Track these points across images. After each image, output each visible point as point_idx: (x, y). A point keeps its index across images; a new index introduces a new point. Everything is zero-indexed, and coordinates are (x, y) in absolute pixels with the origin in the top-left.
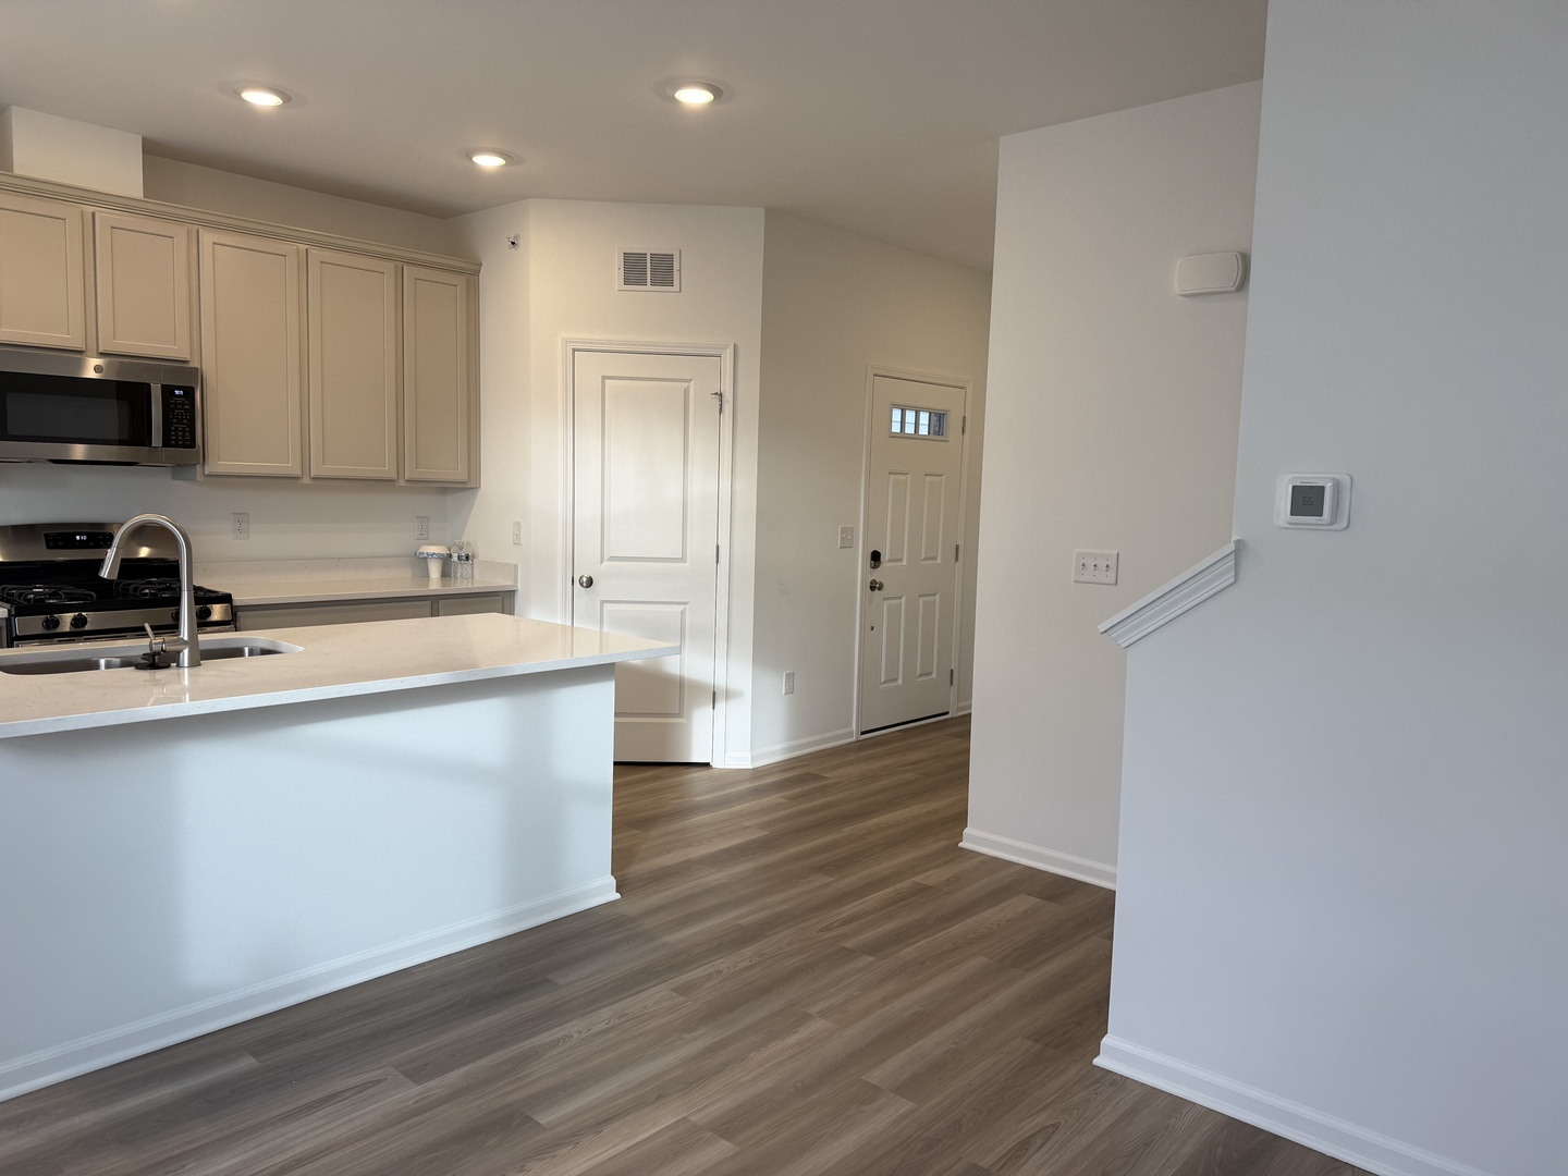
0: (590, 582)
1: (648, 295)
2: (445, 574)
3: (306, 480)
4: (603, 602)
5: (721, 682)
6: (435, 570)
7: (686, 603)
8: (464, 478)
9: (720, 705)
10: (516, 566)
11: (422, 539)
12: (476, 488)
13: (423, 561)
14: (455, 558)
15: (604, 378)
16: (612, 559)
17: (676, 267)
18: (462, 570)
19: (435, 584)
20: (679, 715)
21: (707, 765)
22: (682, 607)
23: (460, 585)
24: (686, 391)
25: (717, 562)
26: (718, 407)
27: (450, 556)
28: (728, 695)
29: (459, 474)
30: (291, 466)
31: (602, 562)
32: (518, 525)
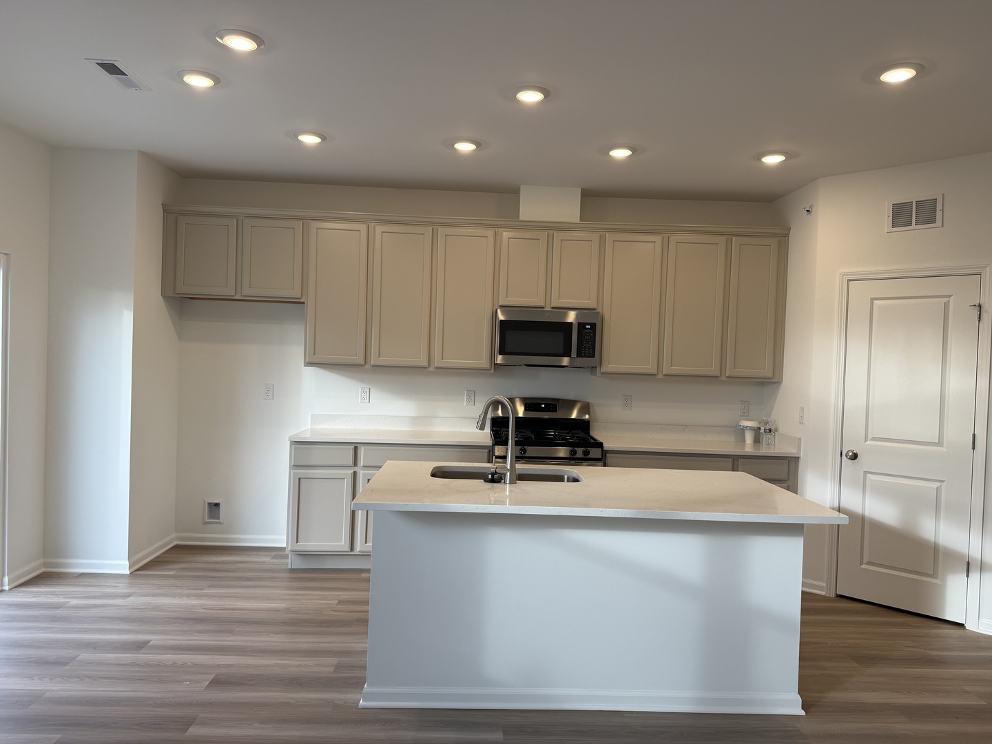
0: (855, 457)
1: (914, 234)
2: (757, 440)
3: (660, 376)
4: (866, 473)
5: (975, 553)
6: (749, 438)
7: (942, 481)
8: (770, 374)
9: (975, 576)
10: (800, 439)
11: (744, 416)
12: (779, 383)
13: (741, 432)
14: (762, 431)
15: (873, 299)
16: (874, 439)
17: (939, 207)
18: (765, 438)
19: (749, 448)
20: (934, 575)
21: (962, 625)
22: (939, 484)
23: (764, 451)
24: (946, 305)
25: (974, 448)
26: (977, 316)
27: (760, 428)
28: (983, 567)
29: (766, 372)
30: (650, 368)
31: (866, 441)
32: (802, 409)
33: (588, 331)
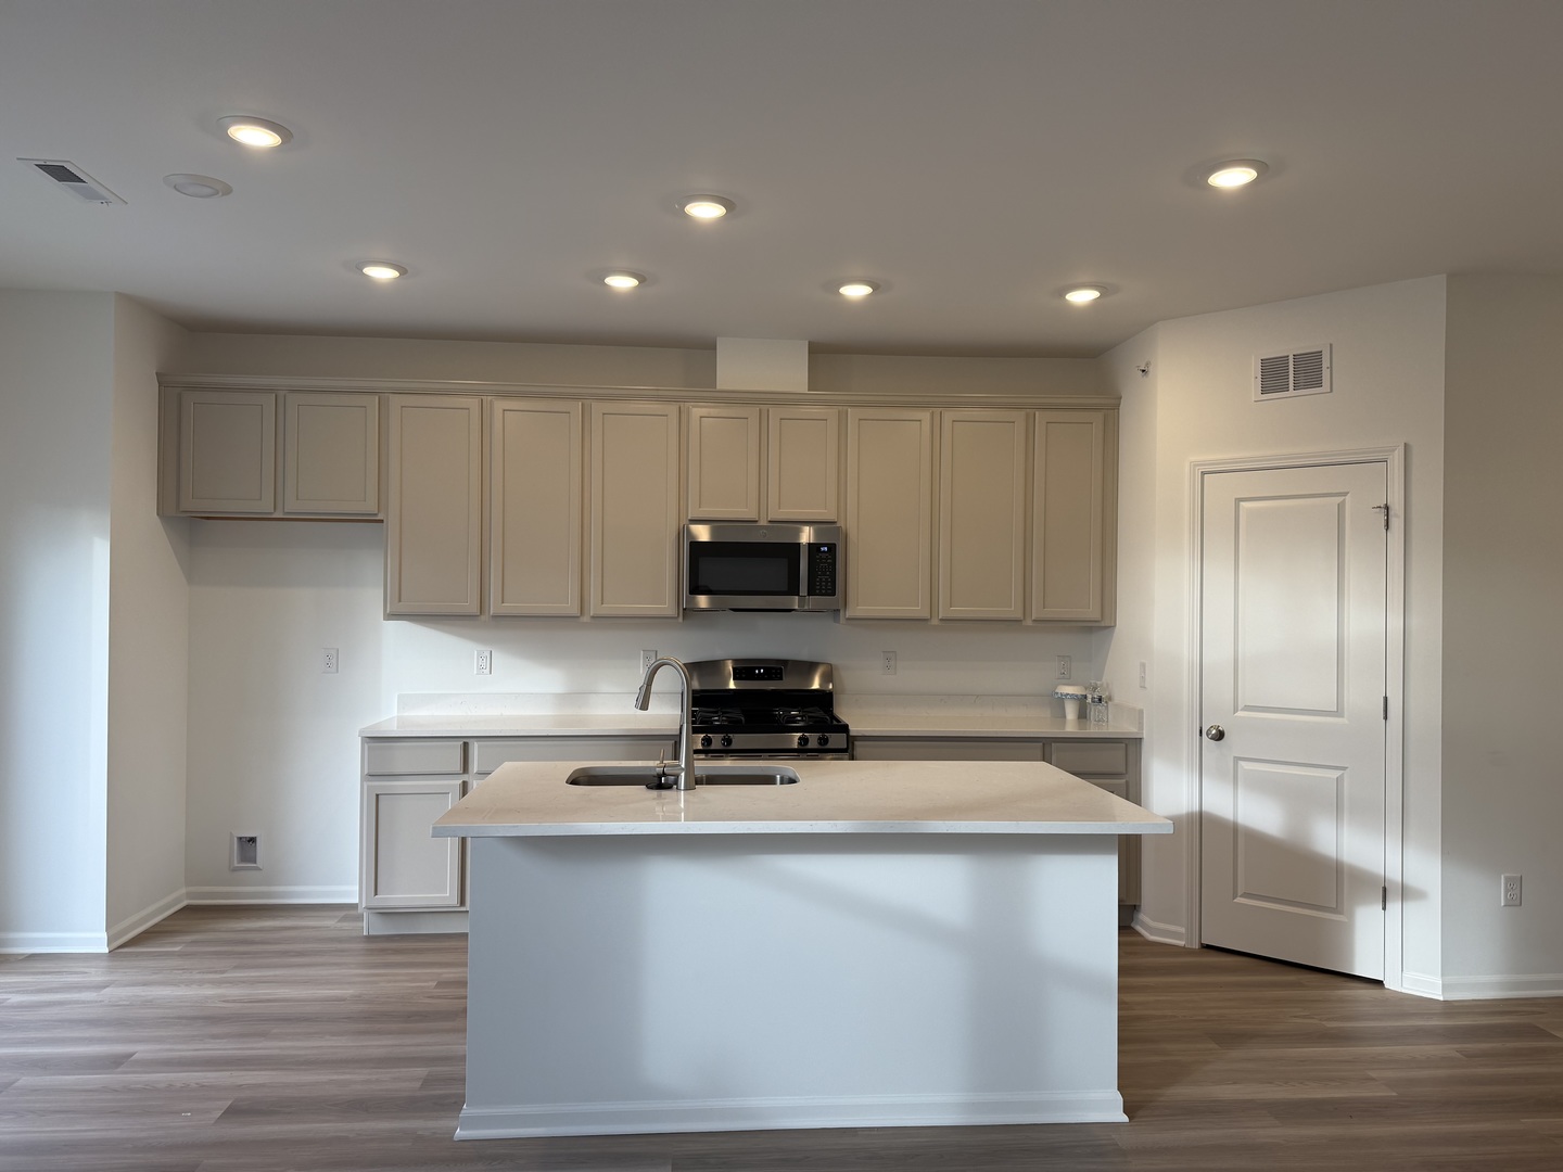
0: (1220, 736)
1: (1293, 401)
2: (1082, 715)
3: (935, 622)
4: (1237, 759)
5: (1394, 874)
6: (1071, 711)
7: (1344, 768)
8: (1097, 616)
9: (1394, 907)
10: (1141, 712)
11: (1063, 678)
12: (1111, 627)
13: (1060, 702)
14: (1089, 700)
15: (1238, 500)
16: (1247, 708)
17: (1326, 363)
18: (1093, 711)
19: (1071, 727)
20: (1337, 910)
21: (1380, 983)
22: (1339, 773)
23: (1093, 730)
24: (1341, 507)
25: (1386, 718)
26: (1383, 523)
27: (1086, 697)
28: (1405, 893)
29: (1092, 612)
30: (918, 609)
31: (1236, 710)
32: (1143, 666)
33: (824, 556)
